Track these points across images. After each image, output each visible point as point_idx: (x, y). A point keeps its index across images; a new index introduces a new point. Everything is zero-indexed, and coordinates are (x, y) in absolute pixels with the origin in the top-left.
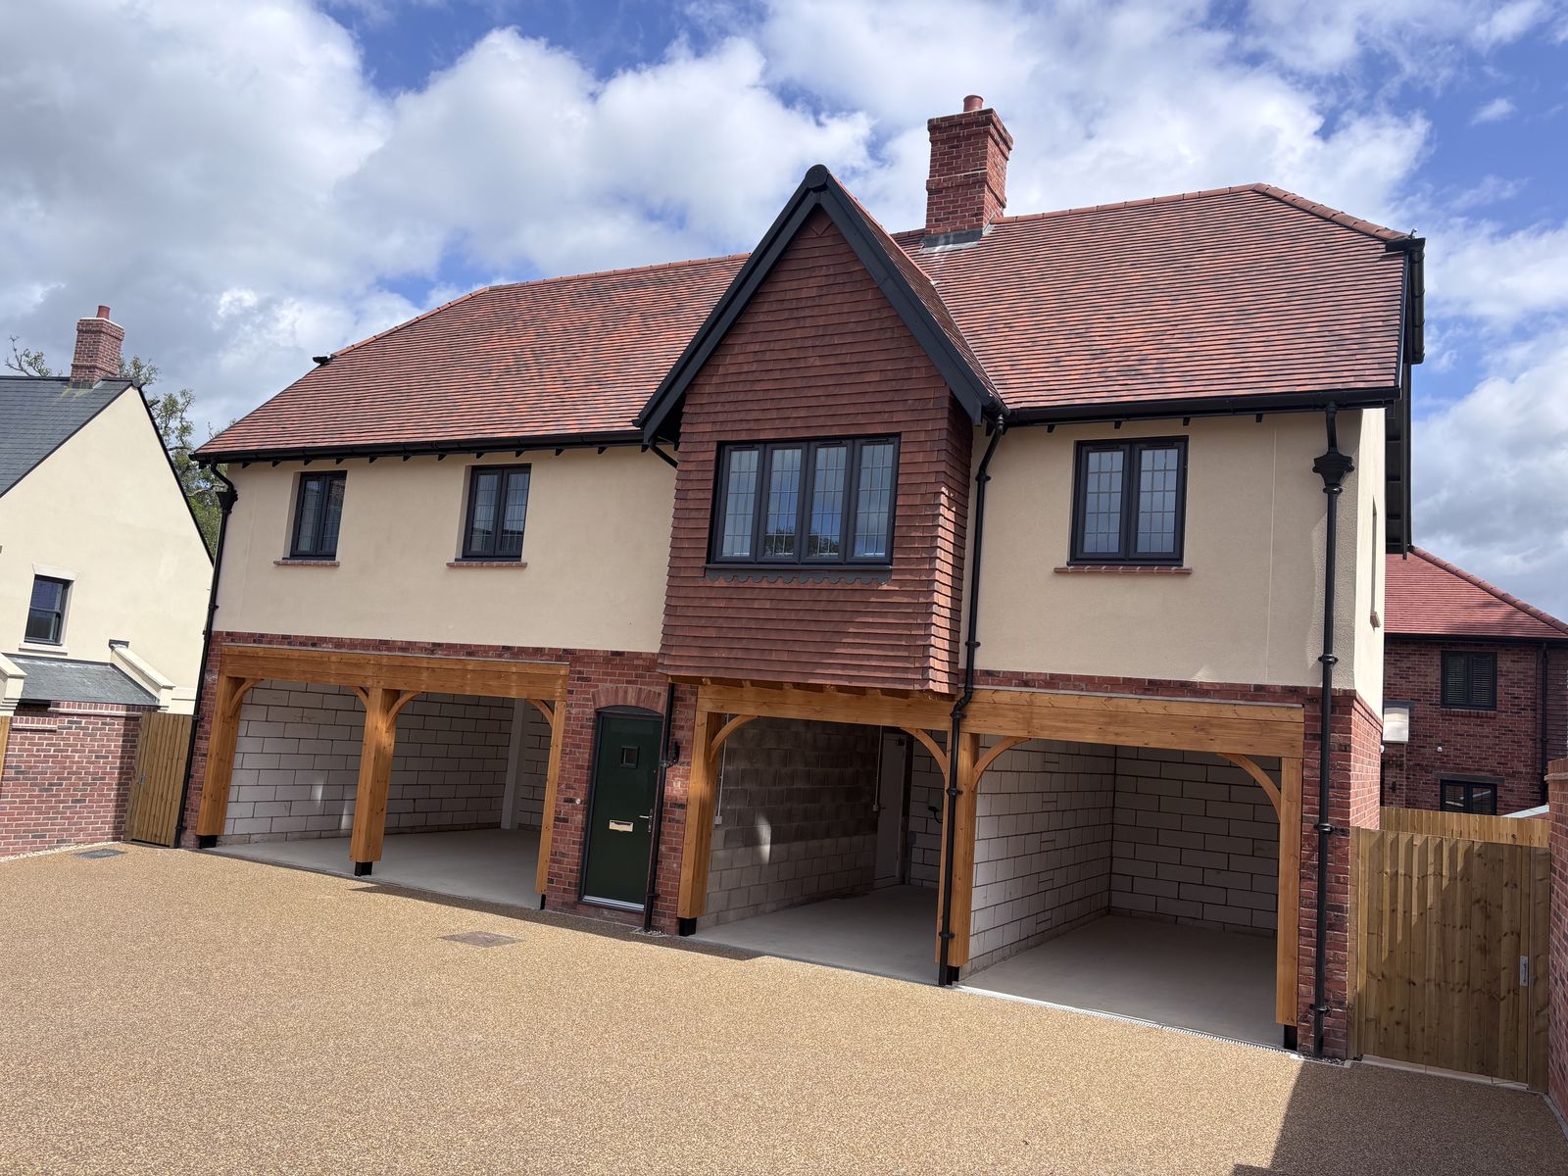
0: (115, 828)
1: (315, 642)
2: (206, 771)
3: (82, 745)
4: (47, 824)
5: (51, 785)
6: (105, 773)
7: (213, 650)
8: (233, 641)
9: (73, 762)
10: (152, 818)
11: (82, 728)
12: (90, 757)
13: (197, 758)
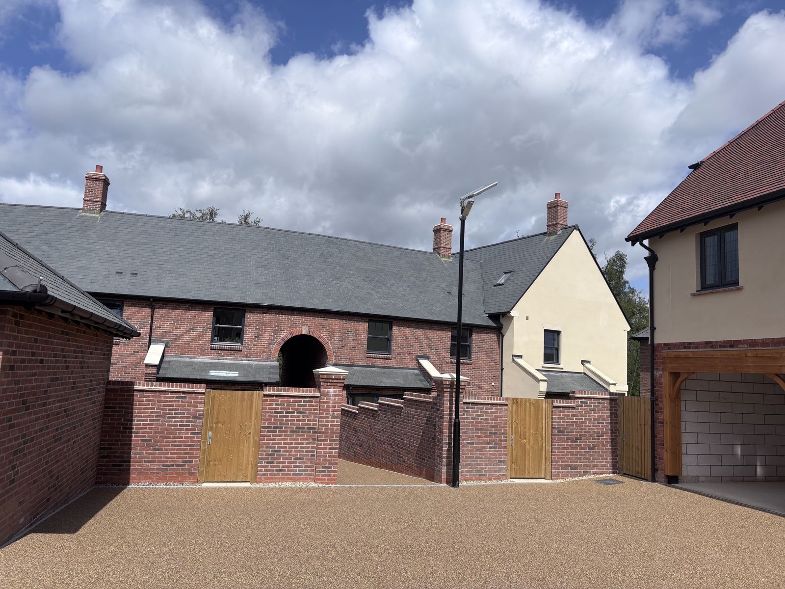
0: (613, 466)
1: (732, 344)
2: (665, 433)
3: (589, 416)
4: (577, 462)
5: (576, 439)
6: (603, 432)
7: (657, 356)
8: (669, 349)
9: (586, 426)
10: (634, 461)
11: (588, 406)
12: (594, 423)
13: (657, 425)
